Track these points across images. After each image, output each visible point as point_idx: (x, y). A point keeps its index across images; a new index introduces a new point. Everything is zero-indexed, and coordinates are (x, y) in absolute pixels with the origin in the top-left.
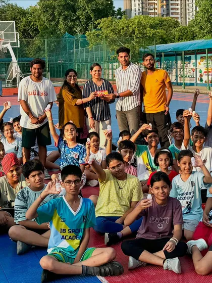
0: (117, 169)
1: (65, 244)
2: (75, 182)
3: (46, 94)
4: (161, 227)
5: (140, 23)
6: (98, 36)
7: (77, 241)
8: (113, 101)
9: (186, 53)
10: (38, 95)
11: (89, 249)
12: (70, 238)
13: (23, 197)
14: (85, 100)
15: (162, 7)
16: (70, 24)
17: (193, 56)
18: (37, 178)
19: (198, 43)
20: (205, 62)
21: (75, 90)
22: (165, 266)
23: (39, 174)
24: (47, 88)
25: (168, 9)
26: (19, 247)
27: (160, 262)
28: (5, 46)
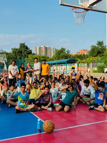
0: (35, 86)
1: (21, 104)
2: (24, 88)
3: (16, 70)
4: (47, 100)
5: (39, 56)
6: (28, 59)
7: (25, 103)
8: (33, 72)
9: (51, 64)
10: (14, 69)
11: (28, 105)
12: (23, 102)
13: (9, 93)
14: (26, 72)
15: (45, 53)
16: (20, 57)
17: (53, 65)
18: (13, 88)
19: (54, 62)
20: (56, 67)
21: (23, 69)
22: (48, 109)
23: (13, 87)
24: (16, 68)
25: (46, 54)
26: (9, 105)
27: (47, 109)
28: (3, 62)
